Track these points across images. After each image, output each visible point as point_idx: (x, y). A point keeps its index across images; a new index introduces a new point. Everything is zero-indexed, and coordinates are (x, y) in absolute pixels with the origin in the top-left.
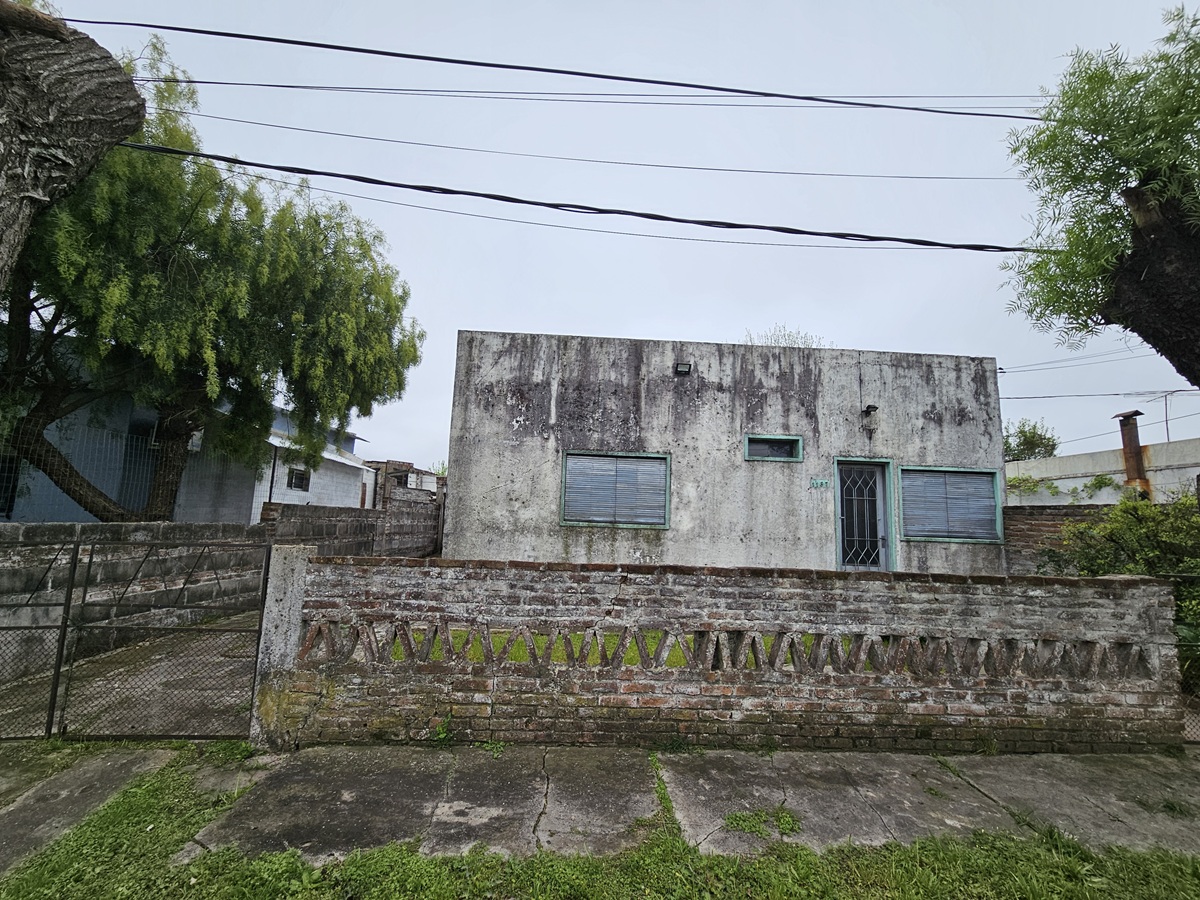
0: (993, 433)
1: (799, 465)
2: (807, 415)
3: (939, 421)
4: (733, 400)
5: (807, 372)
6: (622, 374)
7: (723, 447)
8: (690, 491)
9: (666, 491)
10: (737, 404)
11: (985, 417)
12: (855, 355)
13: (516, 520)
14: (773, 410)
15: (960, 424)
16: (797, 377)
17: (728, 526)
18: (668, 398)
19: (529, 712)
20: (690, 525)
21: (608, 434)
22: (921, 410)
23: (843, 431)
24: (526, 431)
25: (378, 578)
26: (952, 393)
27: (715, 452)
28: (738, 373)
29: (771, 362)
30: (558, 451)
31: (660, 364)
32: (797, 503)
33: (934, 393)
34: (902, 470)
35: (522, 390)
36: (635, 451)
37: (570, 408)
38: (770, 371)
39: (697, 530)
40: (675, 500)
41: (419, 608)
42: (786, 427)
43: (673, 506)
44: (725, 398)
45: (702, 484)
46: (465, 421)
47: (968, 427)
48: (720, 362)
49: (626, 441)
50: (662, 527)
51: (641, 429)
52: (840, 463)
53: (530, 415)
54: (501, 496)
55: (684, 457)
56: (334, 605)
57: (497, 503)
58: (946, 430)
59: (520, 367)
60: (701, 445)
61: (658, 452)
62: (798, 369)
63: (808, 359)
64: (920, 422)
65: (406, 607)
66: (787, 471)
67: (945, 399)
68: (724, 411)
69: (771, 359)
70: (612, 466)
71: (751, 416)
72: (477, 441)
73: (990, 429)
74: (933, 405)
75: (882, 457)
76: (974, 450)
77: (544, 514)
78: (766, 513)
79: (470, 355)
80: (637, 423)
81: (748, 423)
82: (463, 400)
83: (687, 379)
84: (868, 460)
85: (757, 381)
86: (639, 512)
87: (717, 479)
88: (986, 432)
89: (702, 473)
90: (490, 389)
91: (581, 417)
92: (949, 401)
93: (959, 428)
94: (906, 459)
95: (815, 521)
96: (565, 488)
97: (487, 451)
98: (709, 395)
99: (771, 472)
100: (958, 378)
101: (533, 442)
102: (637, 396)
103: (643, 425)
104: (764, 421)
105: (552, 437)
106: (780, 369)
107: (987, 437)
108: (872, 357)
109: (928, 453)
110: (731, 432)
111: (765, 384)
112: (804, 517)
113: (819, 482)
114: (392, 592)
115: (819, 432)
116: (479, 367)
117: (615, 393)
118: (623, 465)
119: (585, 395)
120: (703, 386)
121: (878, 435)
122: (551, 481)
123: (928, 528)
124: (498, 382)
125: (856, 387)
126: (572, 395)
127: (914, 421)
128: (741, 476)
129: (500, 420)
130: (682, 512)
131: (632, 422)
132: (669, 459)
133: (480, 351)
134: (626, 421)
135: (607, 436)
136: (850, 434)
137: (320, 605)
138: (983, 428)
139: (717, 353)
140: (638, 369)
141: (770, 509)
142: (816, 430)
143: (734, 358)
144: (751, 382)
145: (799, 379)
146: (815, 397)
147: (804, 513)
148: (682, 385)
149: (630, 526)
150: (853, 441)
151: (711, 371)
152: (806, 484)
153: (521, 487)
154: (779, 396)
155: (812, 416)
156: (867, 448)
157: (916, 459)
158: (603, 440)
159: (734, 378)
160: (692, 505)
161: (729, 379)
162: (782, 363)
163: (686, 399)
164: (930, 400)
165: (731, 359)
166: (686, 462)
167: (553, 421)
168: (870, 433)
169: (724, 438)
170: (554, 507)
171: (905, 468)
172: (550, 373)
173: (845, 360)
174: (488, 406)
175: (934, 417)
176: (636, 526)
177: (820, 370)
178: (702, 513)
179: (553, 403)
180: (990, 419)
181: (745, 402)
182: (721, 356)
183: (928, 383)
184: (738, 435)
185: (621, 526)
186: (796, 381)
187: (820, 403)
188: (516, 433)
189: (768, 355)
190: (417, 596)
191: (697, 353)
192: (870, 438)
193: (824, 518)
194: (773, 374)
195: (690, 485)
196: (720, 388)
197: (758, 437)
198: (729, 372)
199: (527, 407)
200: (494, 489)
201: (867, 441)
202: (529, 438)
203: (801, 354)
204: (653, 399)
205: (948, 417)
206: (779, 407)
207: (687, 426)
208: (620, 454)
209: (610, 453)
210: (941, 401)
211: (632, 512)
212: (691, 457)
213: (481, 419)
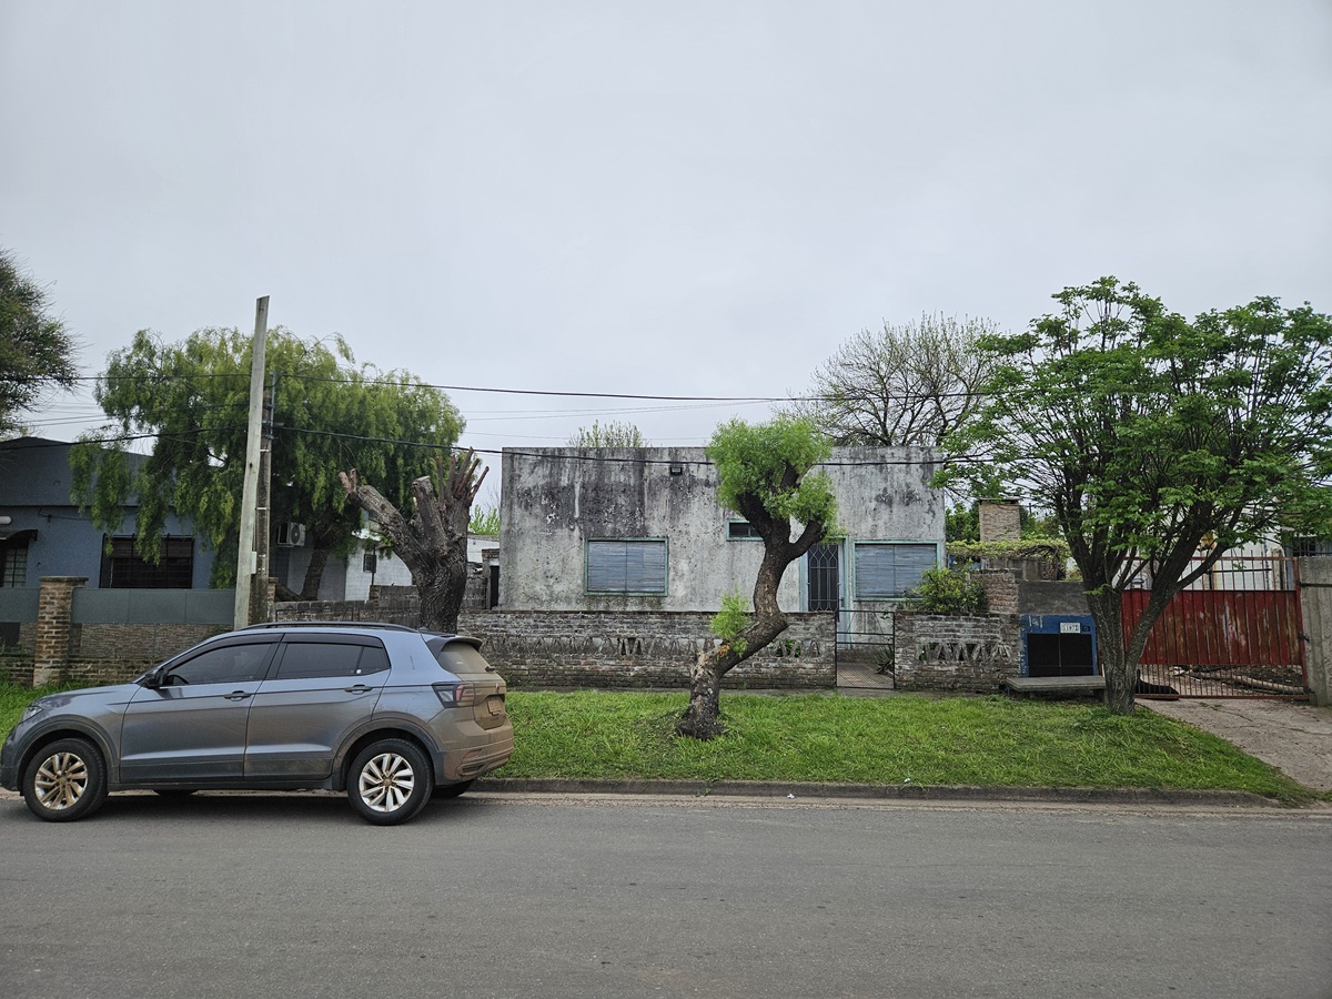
0: (936, 511)
3: (890, 503)
4: (717, 493)
6: (629, 476)
7: (709, 531)
8: (684, 566)
9: (665, 567)
11: (931, 497)
13: (552, 592)
15: (907, 504)
17: (714, 592)
18: (666, 494)
20: (684, 593)
21: (619, 524)
22: (874, 494)
24: (557, 524)
26: (902, 478)
27: (703, 535)
30: (581, 539)
31: (659, 469)
33: (886, 479)
34: (856, 544)
35: (553, 493)
36: (640, 536)
37: (591, 505)
39: (689, 596)
40: (672, 573)
41: (497, 631)
43: (670, 578)
44: (711, 491)
45: (693, 560)
46: (511, 518)
47: (914, 507)
48: (707, 463)
49: (634, 529)
50: (662, 595)
51: (645, 519)
53: (559, 511)
54: (540, 574)
55: (678, 540)
57: (537, 580)
58: (895, 509)
59: (551, 475)
60: (692, 529)
61: (658, 537)
64: (873, 505)
67: (895, 484)
68: (710, 502)
70: (623, 549)
72: (521, 533)
73: (934, 507)
74: (885, 490)
75: (840, 534)
76: (919, 526)
77: (572, 587)
78: (744, 582)
79: (512, 468)
80: (642, 515)
81: (730, 511)
82: (508, 502)
83: (681, 477)
86: (645, 583)
87: (705, 556)
88: (931, 510)
89: (693, 551)
90: (528, 492)
91: (599, 511)
92: (900, 486)
93: (906, 508)
94: (860, 535)
96: (588, 567)
97: (528, 541)
98: (698, 490)
99: (749, 548)
100: (908, 466)
101: (562, 532)
102: (641, 493)
103: (646, 516)
105: (577, 528)
107: (930, 514)
109: (879, 529)
110: (716, 519)
116: (520, 476)
117: (624, 492)
118: (631, 547)
119: (601, 494)
120: (694, 482)
121: (837, 517)
122: (577, 562)
123: (877, 590)
124: (534, 487)
126: (591, 494)
127: (868, 503)
128: (724, 553)
129: (537, 516)
130: (677, 583)
131: (637, 514)
132: (666, 542)
133: (520, 463)
134: (633, 513)
135: (618, 526)
138: (928, 507)
139: (705, 455)
140: (642, 471)
141: (747, 579)
148: (677, 482)
149: (637, 594)
151: (700, 471)
153: (554, 567)
157: (869, 535)
158: (615, 529)
159: (718, 475)
160: (685, 577)
161: (715, 476)
163: (680, 494)
164: (883, 486)
166: (680, 544)
167: (577, 516)
169: (710, 524)
170: (579, 582)
171: (859, 542)
172: (574, 478)
174: (528, 506)
175: (885, 500)
176: (642, 594)
178: (693, 583)
179: (577, 501)
180: (935, 499)
182: (708, 458)
183: (881, 471)
184: (721, 520)
185: (630, 594)
188: (550, 526)
191: (689, 456)
193: (791, 584)
195: (684, 561)
196: (707, 484)
197: (738, 521)
198: (714, 470)
199: (557, 507)
200: (534, 569)
202: (559, 530)
204: (653, 495)
205: (898, 498)
207: (680, 515)
208: (629, 539)
209: (621, 539)
210: (892, 487)
211: (639, 584)
212: (684, 539)
213: (523, 516)
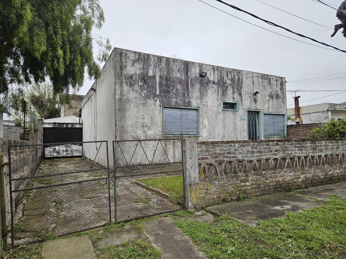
0: (285, 102)
1: (237, 112)
2: (239, 94)
3: (272, 98)
4: (218, 88)
5: (239, 78)
6: (182, 75)
7: (215, 105)
8: (206, 122)
9: (198, 122)
10: (219, 89)
11: (283, 97)
12: (252, 73)
13: (146, 135)
14: (230, 92)
15: (277, 99)
16: (236, 80)
17: (218, 134)
18: (198, 85)
19: (259, 186)
20: (206, 135)
21: (178, 99)
22: (268, 94)
23: (249, 101)
24: (147, 97)
25: (218, 148)
26: (275, 88)
27: (213, 107)
28: (219, 78)
29: (229, 74)
30: (160, 106)
31: (195, 72)
32: (237, 125)
33: (271, 88)
34: (264, 114)
35: (145, 78)
36: (187, 107)
37: (164, 88)
38: (229, 77)
39: (209, 136)
40: (201, 125)
41: (230, 157)
42: (233, 98)
43: (201, 128)
44: (215, 86)
45: (209, 119)
46: (122, 91)
47: (279, 100)
48: (214, 73)
49: (185, 102)
50: (198, 136)
51: (189, 97)
52: (248, 111)
53: (149, 89)
54: (140, 125)
55: (204, 109)
56: (207, 158)
57: (138, 128)
58: (274, 101)
59: (143, 68)
60: (209, 104)
61: (195, 107)
62: (236, 77)
63: (239, 74)
64: (268, 98)
65: (227, 157)
66: (234, 114)
67: (274, 90)
68: (215, 91)
70: (180, 113)
71: (224, 94)
72: (128, 101)
74: (271, 92)
75: (259, 109)
76: (280, 108)
77: (157, 132)
78: (229, 129)
79: (121, 60)
80: (188, 95)
81: (223, 97)
82: (120, 81)
83: (204, 78)
84: (255, 110)
85: (225, 81)
86: (189, 130)
87: (214, 117)
88: (283, 102)
89: (209, 115)
90: (131, 77)
91: (168, 92)
93: (277, 100)
94: (265, 110)
95: (242, 131)
96: (164, 121)
97: (132, 105)
98: (211, 85)
99: (229, 113)
100: (277, 83)
101: (150, 102)
102: (187, 84)
103: (190, 96)
104: (227, 96)
105: (158, 100)
106: (231, 77)
107: (283, 103)
108: (256, 74)
109: (270, 108)
110: (218, 100)
111: (227, 82)
113: (243, 118)
114: (222, 152)
115: (242, 101)
116: (126, 67)
117: (180, 82)
118: (184, 112)
119: (169, 83)
120: (209, 81)
121: (258, 102)
122: (158, 119)
123: (270, 133)
124: (135, 74)
125: (252, 85)
126: (164, 82)
127: (266, 97)
128: (221, 116)
129: (136, 92)
130: (204, 130)
131: (186, 95)
132: (199, 110)
133: (125, 59)
134: (184, 94)
135: (178, 100)
136: (251, 102)
137: (203, 159)
138: (282, 100)
139: (213, 69)
140: (187, 73)
142: (242, 100)
143: (218, 72)
144: (223, 81)
145: (237, 81)
146: (241, 88)
147: (239, 129)
148: (202, 81)
149: (187, 136)
150: (251, 104)
151: (212, 76)
152: (239, 118)
153: (147, 121)
154: (231, 87)
155: (240, 95)
156: (255, 106)
157: (267, 110)
158: (176, 102)
159: (218, 79)
160: (207, 127)
162: (232, 75)
163: (204, 86)
164: (270, 90)
165: (217, 72)
166: (204, 111)
167: (158, 93)
168: (256, 101)
169: (216, 102)
170: (160, 129)
171: (264, 113)
172: (156, 72)
173: (249, 75)
174: (131, 85)
175: (271, 96)
176: (189, 136)
177: (242, 78)
178: (210, 130)
179: (157, 85)
181: (221, 89)
182: (214, 70)
183: (270, 85)
184: (220, 101)
185: (184, 136)
186: (236, 82)
187: (242, 90)
188: (144, 98)
189: (229, 71)
190: (229, 153)
191: (206, 69)
192: (256, 103)
193: (244, 131)
194: (229, 78)
195: (206, 119)
196: (214, 83)
197: (226, 102)
198: (216, 77)
199: (147, 87)
200: (136, 122)
201: (255, 104)
202: (149, 100)
203: (237, 72)
204: (193, 86)
205: (275, 96)
206: (231, 91)
207: (204, 97)
208: (183, 107)
209: (179, 107)
211: (187, 131)
212: (206, 109)
213: (128, 91)
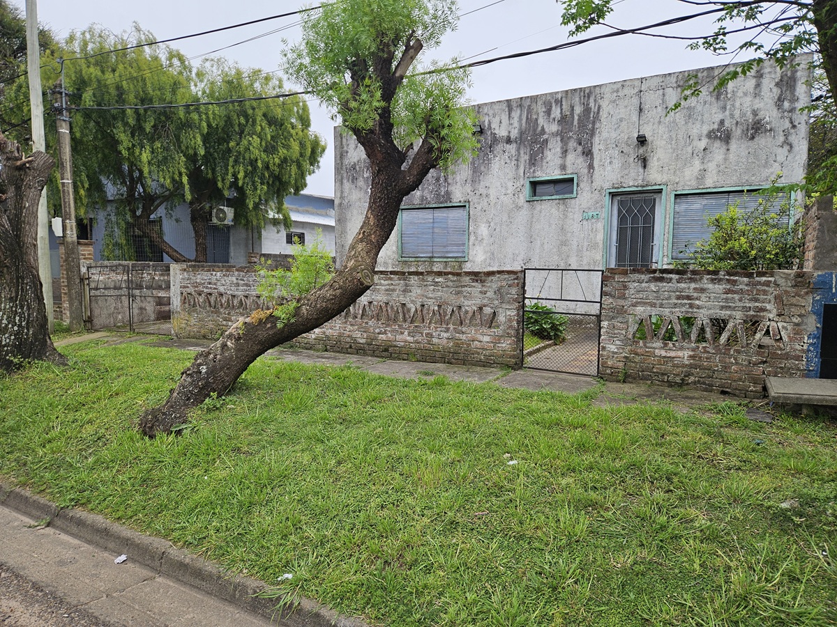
0: (795, 143)
1: (573, 201)
2: (584, 153)
3: (727, 138)
4: (518, 150)
5: (587, 110)
7: (509, 192)
8: (483, 230)
9: (466, 232)
10: (522, 152)
11: (787, 125)
12: (637, 83)
14: (553, 154)
15: (753, 138)
16: (576, 117)
17: (512, 256)
18: (468, 156)
20: (483, 258)
21: (426, 191)
22: (705, 129)
23: (617, 164)
25: (199, 276)
26: (748, 104)
27: (502, 197)
28: (524, 125)
29: (554, 108)
32: (569, 235)
33: (724, 108)
34: (676, 195)
36: (445, 202)
38: (552, 116)
39: (488, 261)
40: (472, 238)
41: (211, 288)
42: (563, 167)
43: (471, 243)
44: (512, 148)
45: (492, 224)
46: (342, 192)
47: (762, 141)
48: (509, 117)
49: (438, 195)
50: (463, 259)
51: (449, 184)
52: (613, 195)
55: (479, 203)
56: (188, 287)
58: (733, 147)
60: (492, 192)
61: (460, 201)
62: (578, 110)
63: (589, 97)
64: (704, 143)
65: (207, 288)
66: (562, 207)
67: (737, 113)
68: (511, 160)
69: (554, 105)
70: (430, 216)
71: (533, 162)
72: (349, 205)
73: (792, 139)
74: (722, 122)
75: (655, 184)
76: (766, 165)
77: (389, 253)
78: (542, 245)
79: (342, 144)
80: (446, 180)
81: (530, 169)
82: (340, 177)
83: (482, 137)
84: (640, 189)
85: (540, 128)
86: (449, 249)
87: (504, 219)
88: (786, 143)
89: (492, 215)
90: (354, 167)
92: (743, 115)
93: (750, 143)
94: (681, 184)
95: (585, 249)
96: (401, 234)
97: (355, 212)
98: (499, 148)
99: (549, 209)
100: (758, 85)
103: (450, 181)
104: (544, 164)
106: (561, 113)
107: (786, 148)
108: (654, 83)
109: (708, 175)
110: (516, 178)
111: (547, 130)
112: (575, 247)
113: (590, 214)
114: (203, 282)
115: (593, 168)
116: (347, 152)
118: (438, 214)
120: (495, 140)
121: (653, 163)
124: (358, 162)
125: (635, 118)
127: (696, 143)
128: (523, 215)
129: (361, 189)
130: (477, 248)
131: (442, 180)
132: (467, 206)
133: (347, 140)
134: (438, 179)
135: (426, 193)
136: (625, 166)
137: (185, 287)
138: (782, 139)
139: (507, 109)
141: (546, 241)
142: (591, 167)
143: (521, 110)
144: (535, 130)
145: (579, 120)
146: (592, 134)
147: (575, 243)
148: (479, 143)
149: (441, 260)
150: (626, 172)
151: (503, 127)
152: (578, 217)
154: (559, 139)
155: (588, 153)
156: (641, 177)
157: (694, 183)
158: (423, 196)
159: (520, 129)
160: (485, 242)
161: (516, 131)
162: (564, 107)
163: (482, 155)
164: (718, 117)
165: (519, 112)
166: (480, 208)
168: (644, 162)
169: (510, 184)
170: (394, 248)
171: (676, 193)
173: (626, 91)
174: (354, 180)
175: (722, 135)
176: (445, 260)
177: (599, 107)
178: (492, 247)
180: (794, 127)
181: (528, 150)
182: (510, 110)
183: (718, 98)
184: (521, 179)
185: (435, 260)
186: (576, 122)
187: (596, 140)
189: (550, 101)
190: (210, 283)
191: (491, 113)
192: (645, 167)
193: (593, 246)
194: (554, 119)
195: (484, 225)
196: (509, 141)
197: (542, 179)
198: (516, 124)
201: (641, 170)
203: (582, 94)
205: (739, 132)
206: (559, 149)
207: (481, 178)
208: (434, 206)
209: (427, 206)
210: (732, 116)
211: (445, 250)
212: (484, 203)
213: (350, 189)
